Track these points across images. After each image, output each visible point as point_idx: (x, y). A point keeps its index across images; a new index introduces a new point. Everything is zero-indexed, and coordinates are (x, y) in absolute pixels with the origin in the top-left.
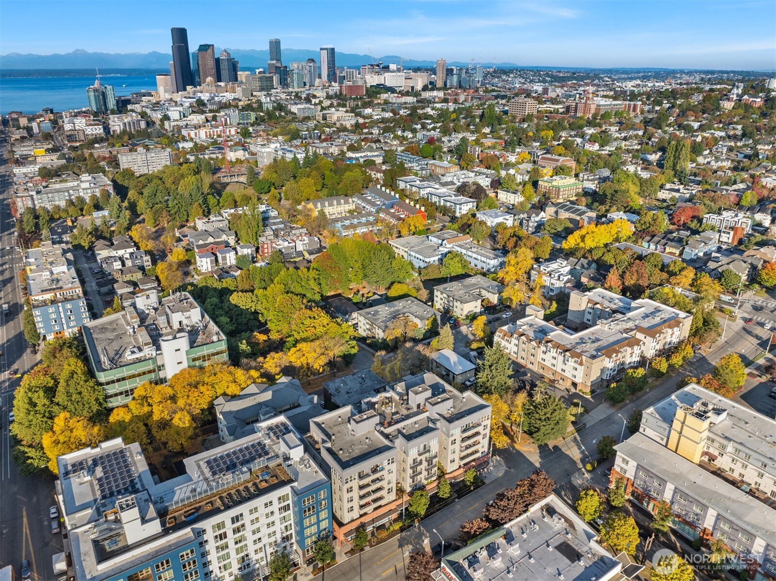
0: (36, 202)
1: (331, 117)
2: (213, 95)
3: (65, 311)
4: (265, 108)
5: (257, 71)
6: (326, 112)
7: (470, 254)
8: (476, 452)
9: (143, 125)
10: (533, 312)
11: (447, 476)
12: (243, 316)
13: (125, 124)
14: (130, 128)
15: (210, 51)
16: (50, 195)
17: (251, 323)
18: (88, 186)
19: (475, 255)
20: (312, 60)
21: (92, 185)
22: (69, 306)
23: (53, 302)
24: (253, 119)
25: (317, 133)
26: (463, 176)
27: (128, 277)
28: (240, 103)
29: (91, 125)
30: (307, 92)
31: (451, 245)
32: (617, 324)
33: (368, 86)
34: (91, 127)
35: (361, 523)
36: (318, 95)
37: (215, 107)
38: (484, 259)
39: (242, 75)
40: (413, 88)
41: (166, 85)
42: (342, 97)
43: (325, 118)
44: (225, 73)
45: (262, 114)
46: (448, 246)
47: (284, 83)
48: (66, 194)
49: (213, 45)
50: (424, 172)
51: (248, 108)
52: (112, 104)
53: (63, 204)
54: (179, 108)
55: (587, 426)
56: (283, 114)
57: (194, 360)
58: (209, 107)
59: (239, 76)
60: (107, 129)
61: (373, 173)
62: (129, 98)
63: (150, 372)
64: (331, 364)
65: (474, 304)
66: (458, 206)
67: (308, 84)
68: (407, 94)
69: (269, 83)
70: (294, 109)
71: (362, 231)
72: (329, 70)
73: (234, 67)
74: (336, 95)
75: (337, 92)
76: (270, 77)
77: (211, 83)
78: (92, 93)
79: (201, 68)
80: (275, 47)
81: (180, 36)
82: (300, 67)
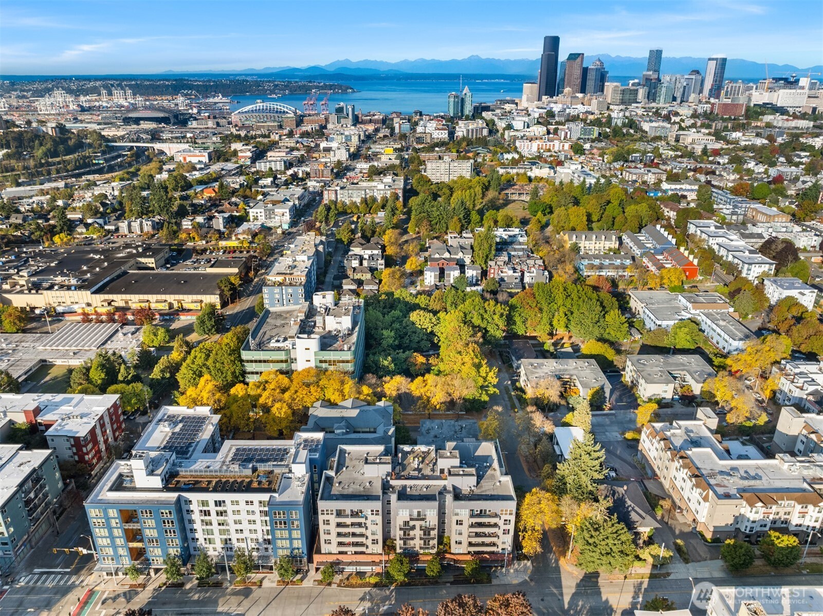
0: (339, 197)
1: (684, 139)
2: (565, 107)
3: (287, 294)
4: (613, 124)
5: (631, 82)
6: (681, 132)
7: (714, 327)
8: (494, 545)
9: (485, 132)
10: (703, 417)
11: (448, 556)
12: (417, 335)
13: (468, 131)
14: (472, 135)
15: (579, 60)
16: (350, 192)
17: (423, 344)
18: (383, 188)
19: (718, 330)
20: (698, 72)
21: (387, 187)
22: (290, 290)
23: (280, 284)
24: (596, 135)
25: (650, 157)
26: (784, 230)
27: (358, 276)
28: (591, 117)
29: (439, 129)
30: (670, 109)
31: (698, 312)
32: (808, 468)
33: (752, 104)
34: (438, 131)
35: (338, 559)
36: (681, 113)
37: (563, 119)
38: (727, 337)
39: (609, 86)
40: (815, 109)
41: (532, 93)
42: (711, 117)
43: (677, 140)
44: (590, 84)
45: (608, 130)
46: (693, 311)
47: (652, 96)
48: (363, 192)
49: (583, 54)
50: (734, 217)
51: (597, 123)
52: (468, 110)
53: (358, 200)
54: (524, 119)
55: (670, 578)
56: (632, 131)
57: (321, 362)
58: (557, 119)
59: (605, 87)
60: (452, 134)
61: (666, 210)
62: (488, 104)
63: (282, 361)
64: (451, 404)
65: (663, 387)
66: (746, 266)
67: (679, 100)
69: (632, 97)
70: (646, 126)
71: (608, 274)
72: (713, 85)
73: (602, 77)
74: (705, 113)
75: (707, 110)
76: (634, 90)
77: (569, 94)
78: (452, 99)
79: (566, 77)
80: (656, 56)
81: (552, 44)
82: (674, 79)
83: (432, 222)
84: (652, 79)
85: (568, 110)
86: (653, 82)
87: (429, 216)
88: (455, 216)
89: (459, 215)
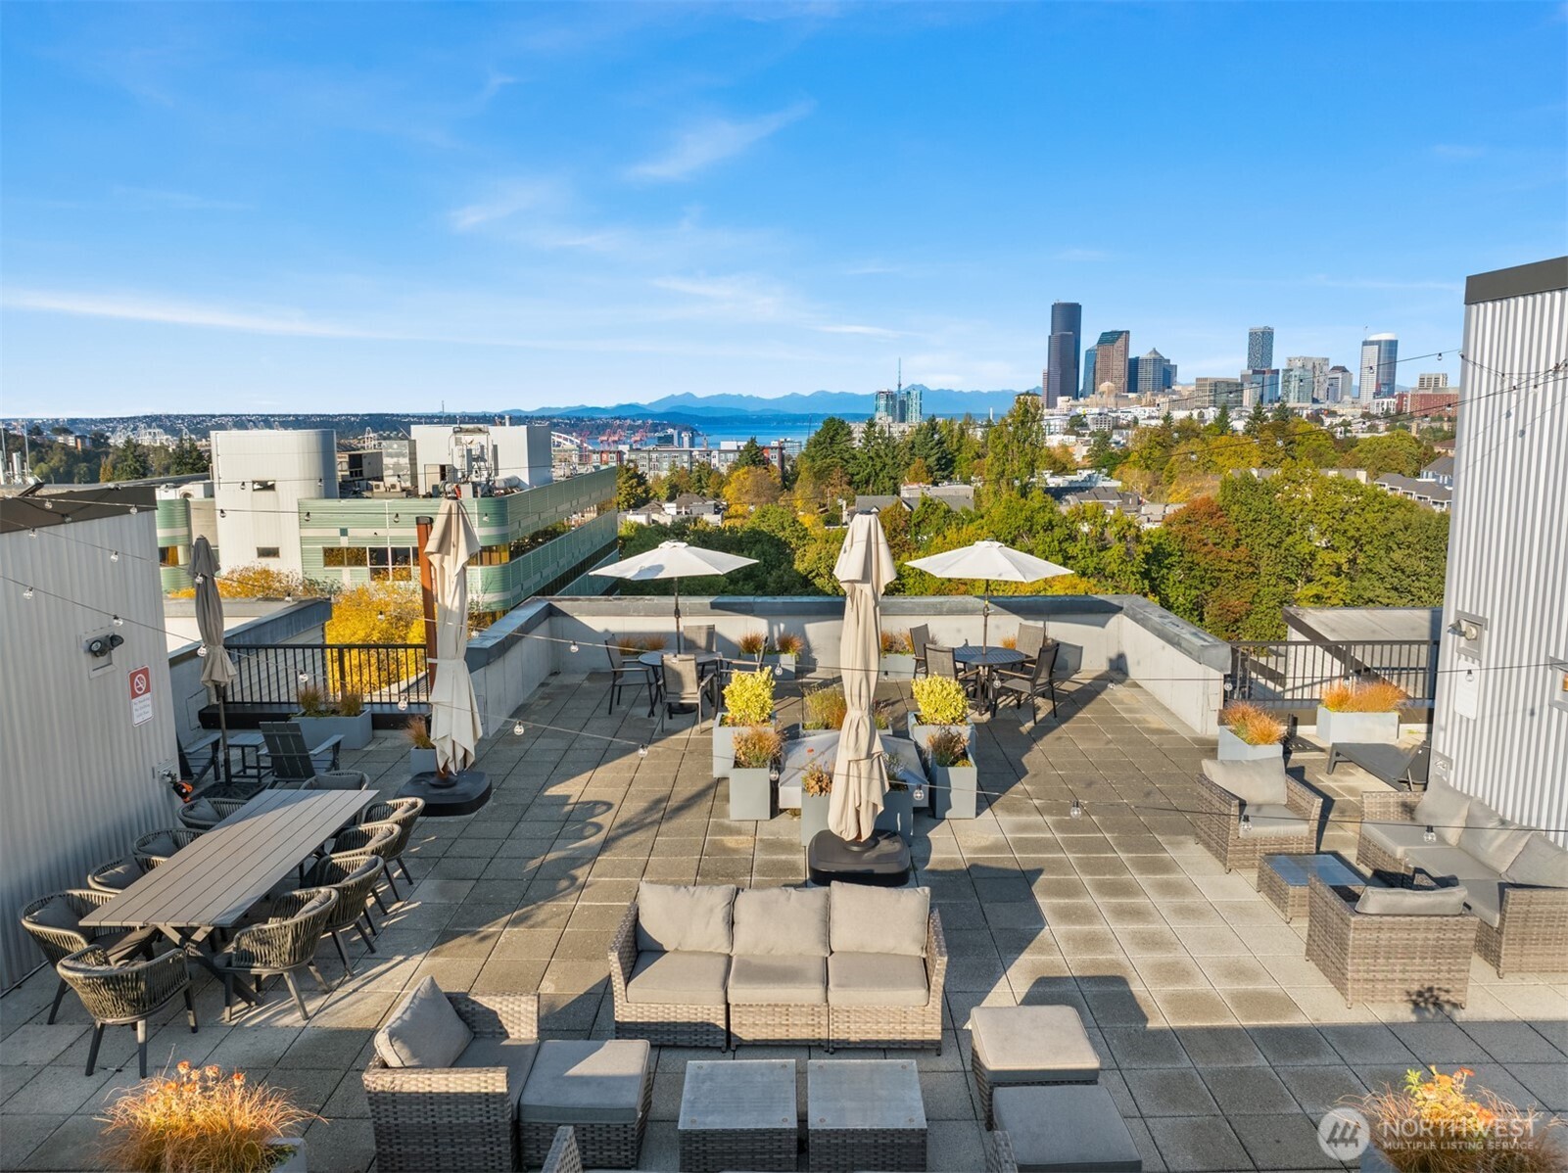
2: (1106, 410)
44: (1145, 381)
48: (686, 457)
49: (1128, 332)
57: (333, 556)
72: (1378, 385)
73: (1165, 374)
74: (1387, 415)
75: (1388, 409)
76: (1237, 385)
77: (1110, 392)
78: (883, 402)
79: (1098, 376)
80: (1261, 343)
81: (1068, 317)
82: (1310, 366)
83: (856, 478)
84: (1264, 372)
85: (1113, 415)
86: (1267, 376)
87: (848, 462)
88: (917, 459)
89: (926, 459)
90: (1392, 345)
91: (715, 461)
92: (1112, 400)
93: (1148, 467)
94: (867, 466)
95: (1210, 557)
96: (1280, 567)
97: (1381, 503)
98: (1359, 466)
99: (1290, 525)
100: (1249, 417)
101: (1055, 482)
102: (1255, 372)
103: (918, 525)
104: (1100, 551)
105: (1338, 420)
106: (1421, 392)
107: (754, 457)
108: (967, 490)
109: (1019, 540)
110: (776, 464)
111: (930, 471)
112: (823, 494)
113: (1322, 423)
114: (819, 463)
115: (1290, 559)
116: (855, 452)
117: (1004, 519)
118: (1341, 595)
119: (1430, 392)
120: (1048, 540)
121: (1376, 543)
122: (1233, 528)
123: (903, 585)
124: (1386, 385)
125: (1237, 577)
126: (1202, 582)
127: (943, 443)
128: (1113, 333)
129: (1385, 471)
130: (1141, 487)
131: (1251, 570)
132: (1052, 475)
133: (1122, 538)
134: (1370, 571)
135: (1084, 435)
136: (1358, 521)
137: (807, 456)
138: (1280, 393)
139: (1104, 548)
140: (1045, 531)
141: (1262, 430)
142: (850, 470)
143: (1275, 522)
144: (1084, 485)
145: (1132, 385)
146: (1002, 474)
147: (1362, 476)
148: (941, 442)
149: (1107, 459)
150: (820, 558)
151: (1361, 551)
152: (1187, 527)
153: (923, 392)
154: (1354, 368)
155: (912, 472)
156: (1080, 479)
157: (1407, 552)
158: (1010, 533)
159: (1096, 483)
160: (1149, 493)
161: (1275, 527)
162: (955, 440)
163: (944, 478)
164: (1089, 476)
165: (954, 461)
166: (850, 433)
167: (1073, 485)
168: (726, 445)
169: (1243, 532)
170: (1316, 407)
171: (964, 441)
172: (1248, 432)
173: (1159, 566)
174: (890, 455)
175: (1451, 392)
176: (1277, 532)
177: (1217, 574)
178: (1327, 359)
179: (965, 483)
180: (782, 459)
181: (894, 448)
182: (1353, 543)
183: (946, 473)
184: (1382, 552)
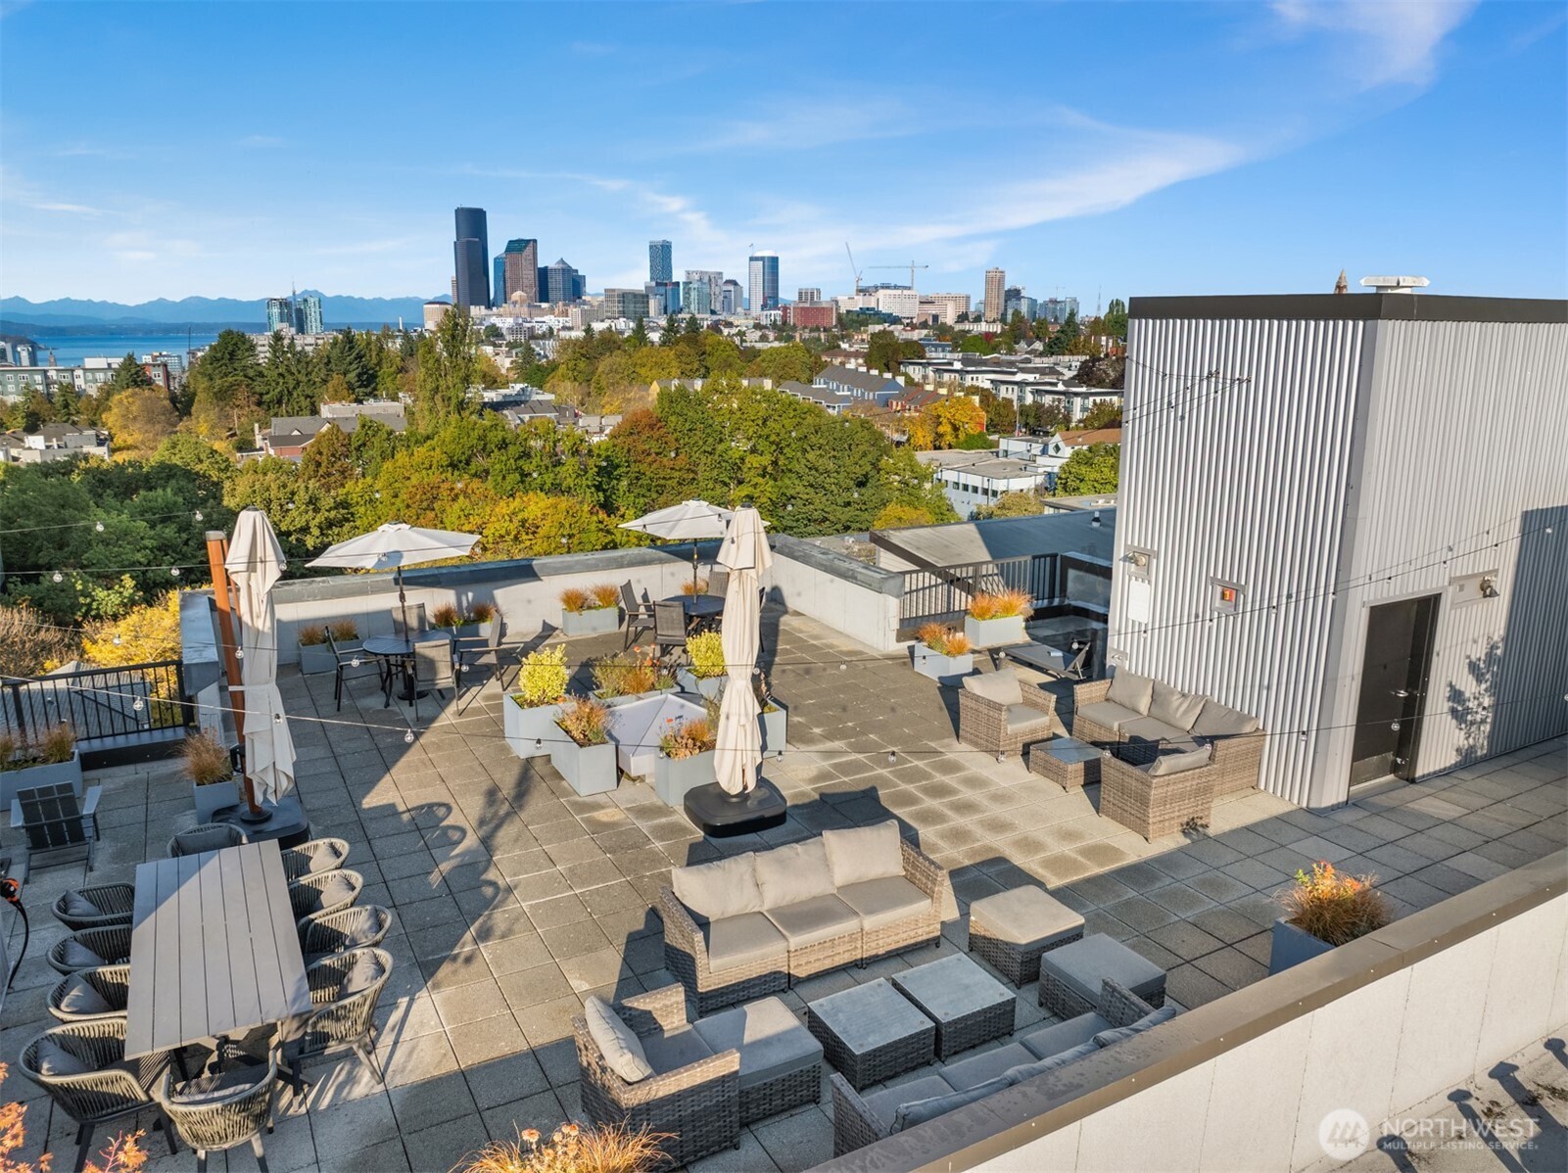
2: (520, 320)
15: (529, 250)
33: (843, 310)
36: (736, 323)
40: (935, 318)
42: (786, 329)
44: (556, 289)
46: (1065, 452)
49: (535, 241)
58: (509, 337)
68: (924, 325)
69: (639, 308)
72: (764, 299)
73: (575, 286)
74: (774, 325)
75: (775, 320)
76: (643, 296)
77: (522, 302)
78: (276, 311)
79: (508, 285)
80: (661, 255)
81: (472, 224)
82: (706, 280)
83: (266, 398)
84: (666, 285)
85: (528, 325)
86: (669, 288)
87: (253, 380)
88: (335, 375)
89: (345, 374)
90: (774, 261)
91: (80, 382)
92: (525, 309)
93: (575, 379)
94: (278, 384)
95: (654, 466)
96: (715, 472)
97: (795, 410)
98: (763, 375)
99: (721, 433)
100: (664, 329)
101: (491, 396)
102: (658, 284)
103: (358, 449)
104: (555, 466)
105: (734, 331)
106: (801, 305)
107: (134, 376)
108: (396, 407)
109: (474, 460)
110: (161, 383)
111: (351, 387)
112: (228, 417)
113: (721, 332)
114: (218, 382)
115: (724, 464)
116: (260, 369)
117: (456, 440)
118: (768, 495)
119: (808, 305)
120: (504, 458)
121: (794, 446)
122: (671, 438)
123: (352, 514)
124: (771, 299)
125: (680, 484)
126: (649, 490)
127: (361, 357)
128: (519, 241)
129: (785, 379)
130: (576, 398)
131: (691, 476)
132: (485, 389)
133: (575, 452)
134: (790, 471)
135: (500, 346)
136: (778, 427)
137: (204, 374)
138: (681, 303)
139: (558, 463)
140: (499, 449)
141: (677, 342)
142: (258, 389)
143: (708, 431)
144: (518, 399)
145: (544, 296)
146: (436, 390)
147: (768, 384)
148: (359, 357)
149: (535, 372)
150: (254, 492)
151: (781, 453)
152: (631, 438)
153: (321, 301)
154: (743, 282)
155: (331, 389)
156: (514, 393)
157: (818, 452)
158: (463, 453)
159: (530, 396)
160: (583, 405)
161: (708, 435)
162: (374, 354)
163: (367, 395)
164: (523, 389)
165: (376, 377)
166: (252, 347)
167: (507, 399)
168: (90, 363)
169: (681, 441)
170: (715, 318)
171: (384, 355)
172: (663, 344)
173: (609, 477)
174: (303, 371)
175: (824, 305)
176: (711, 440)
177: (662, 482)
178: (721, 273)
179: (393, 400)
180: (168, 376)
181: (307, 363)
182: (774, 447)
183: (369, 390)
184: (799, 454)
